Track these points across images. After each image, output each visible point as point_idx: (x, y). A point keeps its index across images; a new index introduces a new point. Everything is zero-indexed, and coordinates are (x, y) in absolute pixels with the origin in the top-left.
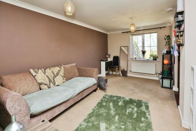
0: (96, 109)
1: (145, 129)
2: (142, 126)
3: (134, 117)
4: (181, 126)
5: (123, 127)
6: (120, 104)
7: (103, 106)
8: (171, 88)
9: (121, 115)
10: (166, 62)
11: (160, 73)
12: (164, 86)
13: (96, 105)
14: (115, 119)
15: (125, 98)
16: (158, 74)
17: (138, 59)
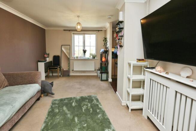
0: (49, 120)
1: (102, 118)
2: (100, 117)
3: (91, 112)
4: (121, 105)
5: (86, 125)
6: (73, 104)
7: (57, 114)
8: (107, 80)
9: (79, 115)
10: (103, 59)
11: (97, 69)
12: (103, 79)
13: (47, 116)
14: (75, 122)
15: (76, 97)
16: (96, 70)
17: (80, 58)
